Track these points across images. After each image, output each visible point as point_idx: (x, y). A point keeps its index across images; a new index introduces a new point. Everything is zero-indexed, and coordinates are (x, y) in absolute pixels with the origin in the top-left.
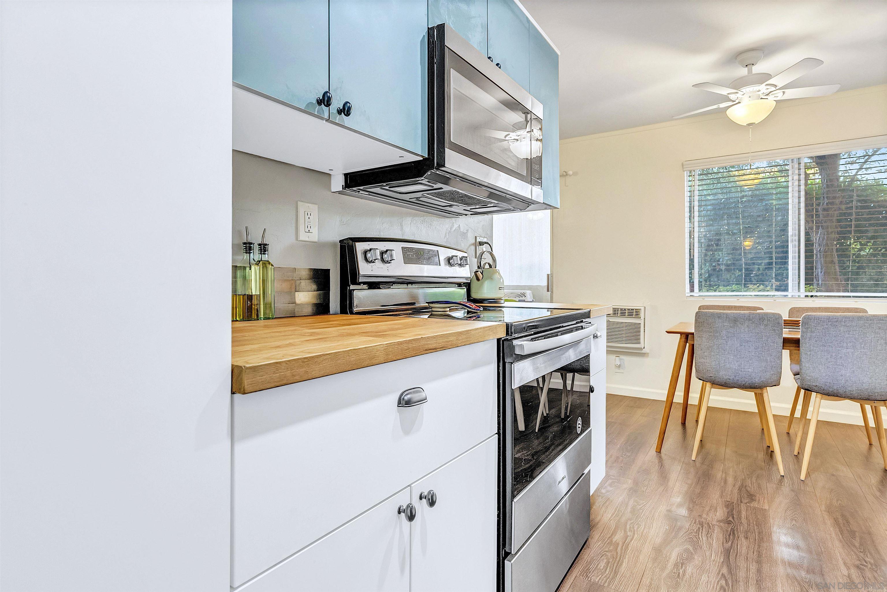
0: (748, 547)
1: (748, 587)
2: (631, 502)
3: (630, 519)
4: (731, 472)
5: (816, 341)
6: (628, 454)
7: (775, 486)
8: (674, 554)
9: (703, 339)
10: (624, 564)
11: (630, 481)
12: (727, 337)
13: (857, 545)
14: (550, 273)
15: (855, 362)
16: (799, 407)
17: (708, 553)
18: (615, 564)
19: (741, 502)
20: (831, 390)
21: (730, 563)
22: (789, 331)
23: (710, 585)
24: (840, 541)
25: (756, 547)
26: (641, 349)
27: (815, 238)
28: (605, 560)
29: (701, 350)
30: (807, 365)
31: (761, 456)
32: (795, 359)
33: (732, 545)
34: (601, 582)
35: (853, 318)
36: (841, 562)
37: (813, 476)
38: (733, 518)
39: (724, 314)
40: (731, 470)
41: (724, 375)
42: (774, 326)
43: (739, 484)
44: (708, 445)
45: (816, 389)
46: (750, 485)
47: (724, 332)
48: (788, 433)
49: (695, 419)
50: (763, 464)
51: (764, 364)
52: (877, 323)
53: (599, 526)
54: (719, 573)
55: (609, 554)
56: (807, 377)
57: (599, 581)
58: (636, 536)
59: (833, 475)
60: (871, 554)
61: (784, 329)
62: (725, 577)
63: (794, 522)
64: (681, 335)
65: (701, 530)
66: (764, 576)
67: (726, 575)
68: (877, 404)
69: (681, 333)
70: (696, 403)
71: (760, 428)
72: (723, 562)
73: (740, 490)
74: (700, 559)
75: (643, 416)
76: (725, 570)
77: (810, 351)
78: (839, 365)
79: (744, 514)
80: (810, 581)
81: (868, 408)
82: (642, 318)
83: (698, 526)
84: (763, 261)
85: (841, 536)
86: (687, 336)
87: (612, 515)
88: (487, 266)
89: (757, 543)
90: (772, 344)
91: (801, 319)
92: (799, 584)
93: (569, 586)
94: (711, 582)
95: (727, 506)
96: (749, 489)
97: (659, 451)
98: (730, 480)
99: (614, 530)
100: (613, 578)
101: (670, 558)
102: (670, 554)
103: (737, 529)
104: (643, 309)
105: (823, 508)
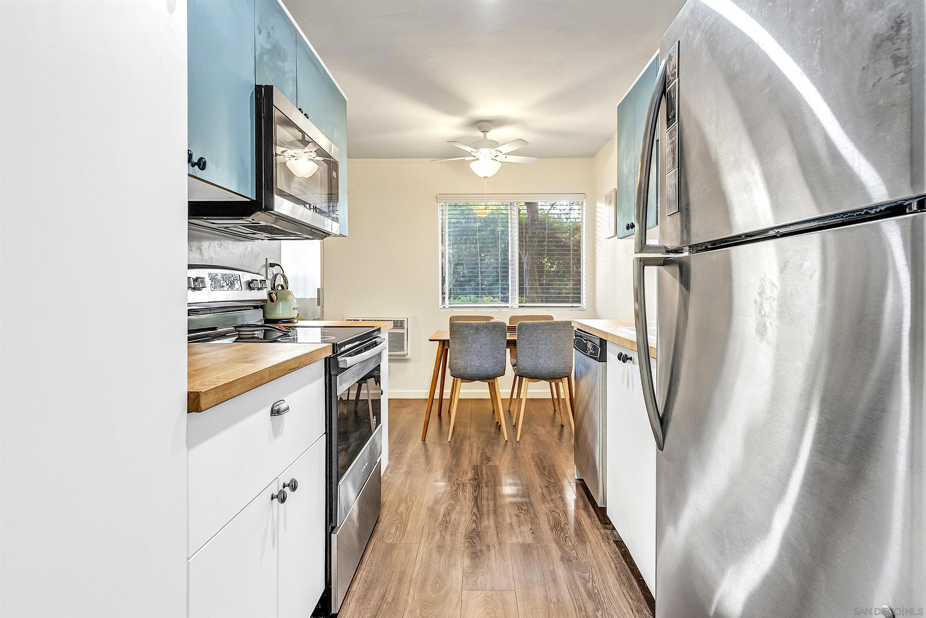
0: (488, 492)
1: (489, 516)
2: (408, 482)
3: (409, 494)
4: (475, 445)
5: (526, 341)
6: (400, 446)
7: (502, 449)
8: (442, 509)
9: (456, 344)
10: (409, 525)
11: (405, 467)
12: (472, 342)
13: (546, 474)
14: (320, 288)
15: (546, 354)
16: (516, 391)
17: (464, 503)
18: (403, 527)
19: (483, 464)
20: (534, 374)
21: (478, 505)
22: (510, 334)
23: (467, 521)
24: (538, 474)
25: (493, 490)
26: (404, 355)
27: (525, 260)
28: (395, 527)
29: (455, 353)
30: (521, 359)
31: (493, 429)
32: (514, 355)
33: (478, 493)
34: (394, 542)
35: (545, 323)
36: (538, 486)
37: (524, 437)
38: (478, 475)
39: (470, 324)
40: (475, 444)
41: (470, 371)
42: (501, 332)
43: (480, 452)
44: (458, 429)
45: (525, 375)
46: (487, 451)
47: (470, 338)
48: (509, 411)
49: (448, 410)
50: (495, 435)
51: (495, 360)
52: (557, 327)
53: (386, 504)
54: (471, 513)
55: (397, 522)
56: (521, 367)
57: (392, 542)
58: (415, 504)
59: (535, 434)
60: (553, 478)
61: (507, 333)
62: (475, 514)
63: (514, 469)
64: (440, 342)
65: (458, 489)
66: (498, 507)
67: (476, 513)
68: (557, 381)
69: (440, 341)
70: (449, 397)
71: (492, 409)
72: (473, 505)
73: (481, 456)
74: (459, 507)
75: (408, 414)
76: (475, 510)
77: (522, 348)
78: (538, 357)
79: (484, 471)
80: (523, 502)
81: (553, 384)
82: (406, 328)
83: (457, 486)
84: (492, 274)
85: (538, 471)
86: (444, 343)
87: (395, 494)
88: (280, 288)
89: (493, 488)
90: (500, 345)
91: (517, 325)
92: (517, 506)
93: (370, 552)
94: (467, 520)
95: (474, 469)
96: (487, 454)
97: (424, 440)
98: (475, 450)
99: (398, 505)
100: (403, 536)
101: (440, 513)
102: (440, 509)
103: (481, 482)
104: (406, 320)
105: (530, 456)
